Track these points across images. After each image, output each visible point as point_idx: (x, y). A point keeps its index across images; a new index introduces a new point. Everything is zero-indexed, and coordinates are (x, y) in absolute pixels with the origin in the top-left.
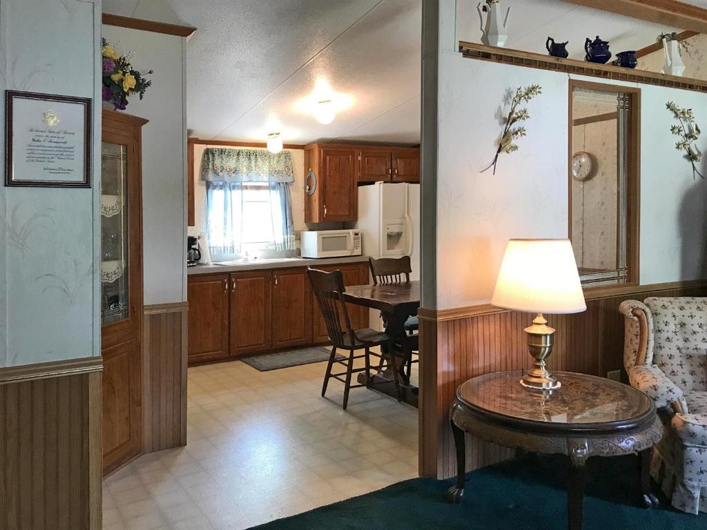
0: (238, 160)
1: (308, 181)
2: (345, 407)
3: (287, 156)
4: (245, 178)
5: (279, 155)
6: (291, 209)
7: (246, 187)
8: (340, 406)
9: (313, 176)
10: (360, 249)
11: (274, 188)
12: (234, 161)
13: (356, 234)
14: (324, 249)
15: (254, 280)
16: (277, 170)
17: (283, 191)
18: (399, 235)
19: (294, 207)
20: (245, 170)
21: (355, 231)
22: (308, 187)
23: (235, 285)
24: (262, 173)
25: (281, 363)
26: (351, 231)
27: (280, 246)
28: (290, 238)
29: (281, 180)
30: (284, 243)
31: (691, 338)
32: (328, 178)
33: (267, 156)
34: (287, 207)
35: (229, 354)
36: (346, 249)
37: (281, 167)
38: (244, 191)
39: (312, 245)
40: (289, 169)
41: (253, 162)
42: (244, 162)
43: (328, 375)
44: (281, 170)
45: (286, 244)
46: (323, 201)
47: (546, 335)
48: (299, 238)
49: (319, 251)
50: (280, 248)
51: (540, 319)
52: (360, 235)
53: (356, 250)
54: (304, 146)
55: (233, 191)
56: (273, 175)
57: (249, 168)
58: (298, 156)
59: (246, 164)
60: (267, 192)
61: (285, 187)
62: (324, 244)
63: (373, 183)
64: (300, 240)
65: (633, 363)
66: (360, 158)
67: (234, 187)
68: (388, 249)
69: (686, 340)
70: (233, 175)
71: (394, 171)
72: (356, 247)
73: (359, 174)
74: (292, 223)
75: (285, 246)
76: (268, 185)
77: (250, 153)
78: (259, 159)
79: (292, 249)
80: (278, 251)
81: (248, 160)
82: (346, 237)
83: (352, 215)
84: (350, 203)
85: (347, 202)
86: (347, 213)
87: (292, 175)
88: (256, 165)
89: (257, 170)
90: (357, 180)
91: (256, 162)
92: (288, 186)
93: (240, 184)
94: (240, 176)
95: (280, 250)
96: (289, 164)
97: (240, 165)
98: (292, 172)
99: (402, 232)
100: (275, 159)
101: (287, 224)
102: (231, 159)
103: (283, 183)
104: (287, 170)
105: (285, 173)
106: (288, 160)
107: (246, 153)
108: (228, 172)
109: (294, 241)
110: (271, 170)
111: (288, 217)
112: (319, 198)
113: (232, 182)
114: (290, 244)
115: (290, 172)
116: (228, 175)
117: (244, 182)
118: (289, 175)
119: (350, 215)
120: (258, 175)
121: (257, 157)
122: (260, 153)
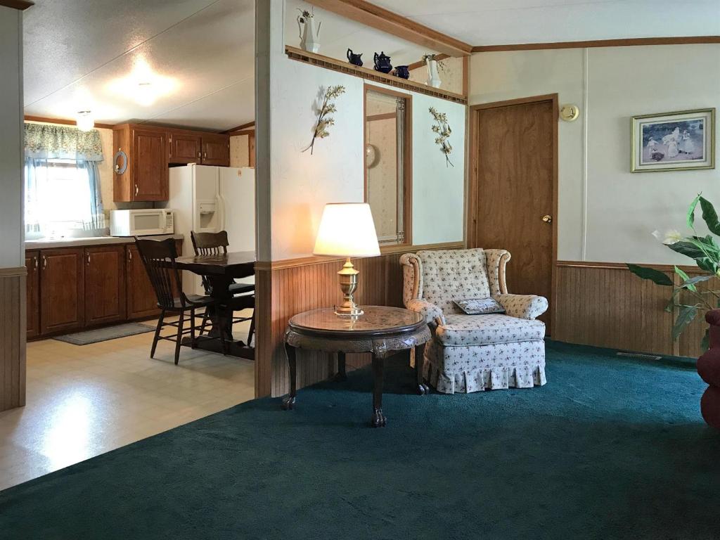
0: (42, 136)
1: (118, 161)
2: (176, 363)
3: (96, 135)
4: (50, 155)
5: (88, 134)
6: (99, 188)
7: (52, 165)
8: (171, 363)
9: (123, 155)
10: (172, 228)
11: (82, 166)
12: (39, 137)
13: (169, 213)
14: (136, 229)
15: (65, 258)
16: (85, 148)
17: (91, 167)
18: (211, 214)
19: (103, 187)
20: (50, 146)
21: (168, 210)
22: (117, 167)
23: (45, 262)
24: (69, 151)
25: (99, 337)
26: (163, 211)
27: (88, 224)
28: (100, 217)
29: (89, 157)
30: (93, 222)
31: (447, 278)
32: (139, 158)
33: (75, 134)
34: (96, 184)
35: (40, 332)
36: (158, 228)
37: (89, 145)
38: (49, 168)
39: (123, 225)
40: (98, 148)
41: (60, 140)
42: (49, 140)
43: (157, 338)
44: (90, 148)
45: (95, 223)
46: (135, 179)
47: (353, 275)
48: (108, 217)
49: (131, 229)
50: (88, 227)
51: (349, 264)
52: (172, 214)
53: (168, 229)
54: (113, 126)
55: (37, 168)
56: (81, 153)
57: (55, 146)
58: (107, 136)
59: (51, 140)
60: (74, 169)
61: (93, 165)
62: (136, 223)
63: (186, 165)
64: (109, 219)
65: (410, 298)
66: (170, 140)
67: (38, 164)
68: (201, 227)
69: (443, 280)
70: (38, 151)
71: (204, 155)
72: (168, 226)
73: (170, 156)
74: (101, 202)
75: (93, 225)
76: (75, 163)
77: (56, 130)
78: (66, 136)
79: (101, 227)
80: (86, 229)
81: (53, 136)
82: (158, 215)
83: (164, 195)
84: (161, 183)
85: (159, 182)
86: (159, 193)
87: (101, 154)
88: (63, 142)
89: (65, 147)
90: (168, 162)
91: (63, 139)
92: (96, 165)
93: (45, 161)
94: (45, 153)
95: (89, 229)
96: (98, 143)
97: (44, 141)
98: (101, 151)
99: (214, 211)
100: (83, 137)
101: (96, 203)
102: (35, 134)
103: (91, 161)
104: (95, 149)
105: (93, 151)
106: (97, 139)
107: (51, 130)
108: (32, 148)
109: (104, 220)
110: (79, 148)
111: (97, 195)
112: (130, 177)
113: (36, 159)
114: (99, 223)
115: (99, 151)
116: (32, 151)
117: (50, 159)
118: (98, 154)
119: (161, 195)
120: (65, 152)
121: (64, 134)
122: (67, 130)
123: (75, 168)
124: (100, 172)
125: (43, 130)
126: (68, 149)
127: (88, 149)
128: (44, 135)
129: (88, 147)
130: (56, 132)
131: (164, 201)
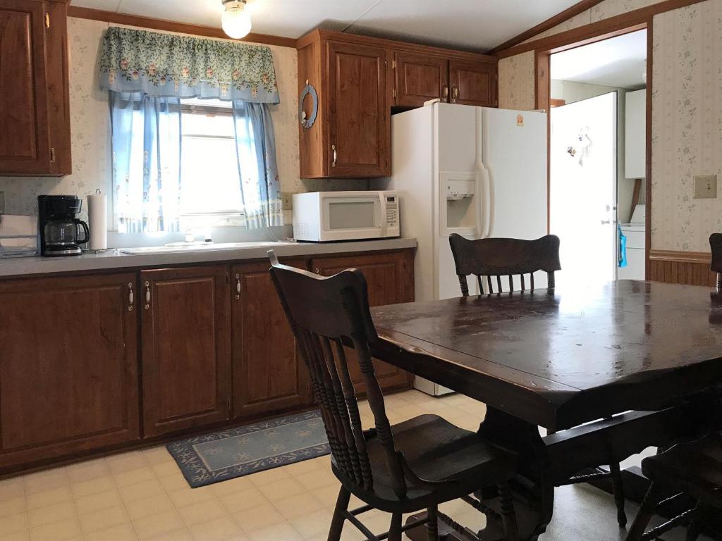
1: (304, 104)
3: (266, 56)
4: (185, 90)
5: (251, 53)
6: (273, 153)
9: (312, 94)
10: (397, 227)
11: (241, 113)
12: (164, 57)
13: (391, 199)
14: (332, 228)
16: (247, 79)
17: (259, 119)
18: (467, 199)
19: (280, 151)
20: (185, 75)
21: (389, 193)
22: (304, 115)
24: (219, 83)
26: (381, 193)
27: (255, 219)
28: (273, 205)
29: (254, 97)
30: (263, 214)
32: (339, 96)
35: (142, 433)
36: (372, 226)
37: (254, 74)
38: (184, 115)
40: (270, 79)
44: (255, 80)
45: (266, 216)
48: (288, 205)
49: (324, 228)
50: (254, 223)
52: (396, 201)
53: (390, 228)
54: (296, 40)
55: (161, 114)
56: (239, 88)
58: (287, 60)
59: (186, 64)
60: (229, 119)
61: (262, 112)
62: (333, 216)
64: (291, 208)
66: (394, 65)
67: (164, 107)
68: (448, 226)
70: (162, 83)
71: (453, 92)
72: (390, 222)
73: (394, 93)
74: (277, 178)
75: (264, 220)
76: (230, 106)
77: (194, 45)
78: (212, 56)
79: (276, 225)
80: (251, 228)
81: (190, 56)
82: (373, 203)
83: (382, 164)
84: (378, 142)
85: (373, 141)
86: (374, 162)
87: (274, 89)
88: (207, 68)
89: (209, 75)
90: (390, 104)
91: (206, 61)
92: (267, 111)
93: (176, 102)
94: (176, 86)
95: (256, 227)
96: (270, 71)
97: (174, 64)
98: (275, 85)
99: (473, 195)
100: (243, 59)
101: (266, 179)
102: (157, 52)
103: (258, 104)
104: (265, 81)
105: (261, 86)
106: (268, 63)
107: (185, 46)
108: (151, 78)
109: (281, 211)
110: (235, 78)
111: (268, 166)
112: (323, 131)
113: (159, 97)
114: (273, 217)
115: (272, 85)
116: (152, 83)
117: (184, 98)
118: (270, 91)
119: (379, 166)
120: (210, 85)
121: (209, 52)
122: (214, 45)
123: (231, 117)
124: (276, 124)
126: (215, 80)
127: (252, 82)
128: (172, 53)
129: (253, 77)
130: (194, 49)
131: (384, 176)
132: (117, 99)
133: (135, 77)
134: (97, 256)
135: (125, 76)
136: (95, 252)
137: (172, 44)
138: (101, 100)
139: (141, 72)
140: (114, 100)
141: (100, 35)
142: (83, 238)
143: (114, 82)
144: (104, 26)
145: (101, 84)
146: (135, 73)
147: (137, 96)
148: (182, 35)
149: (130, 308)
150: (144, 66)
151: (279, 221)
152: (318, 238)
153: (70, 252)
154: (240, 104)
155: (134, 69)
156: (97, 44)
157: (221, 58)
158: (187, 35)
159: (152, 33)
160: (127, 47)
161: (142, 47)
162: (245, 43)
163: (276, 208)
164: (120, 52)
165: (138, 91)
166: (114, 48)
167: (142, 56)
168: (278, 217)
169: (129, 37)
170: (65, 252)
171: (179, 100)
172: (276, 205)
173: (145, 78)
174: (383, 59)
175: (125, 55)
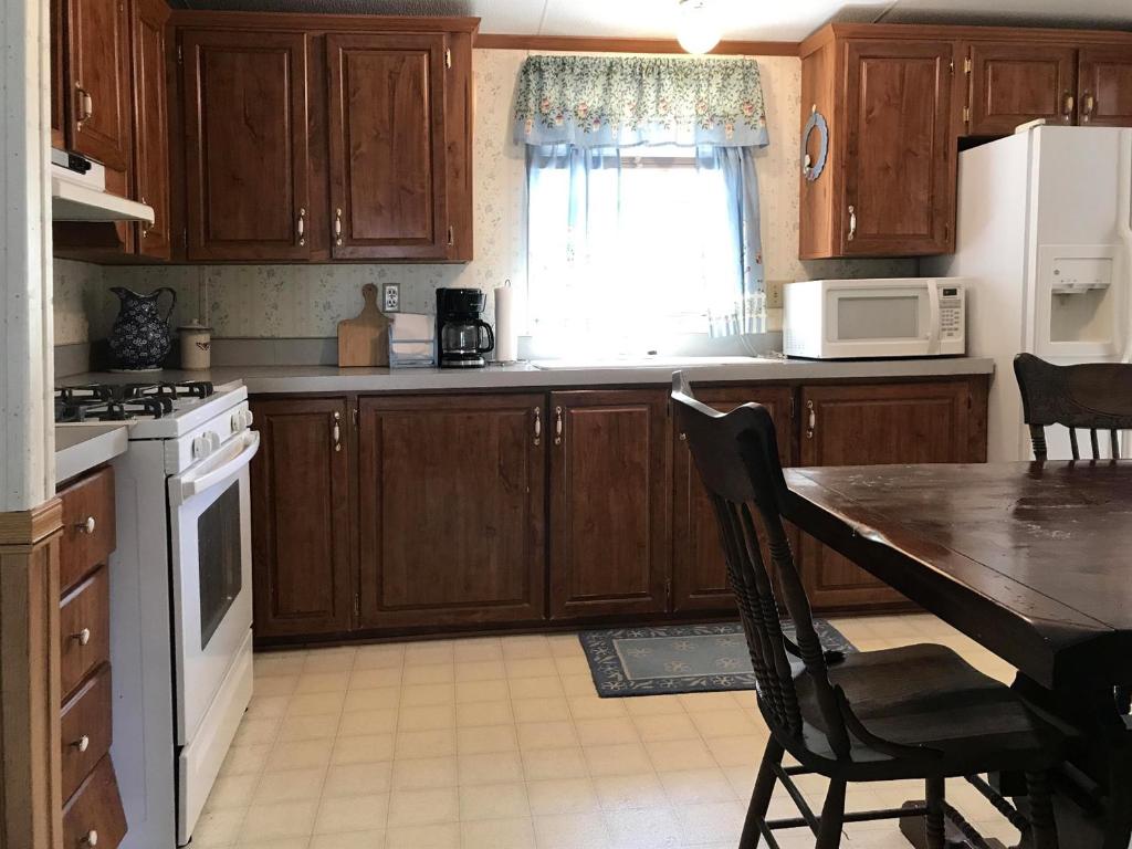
0: (607, 89)
1: (809, 145)
3: (749, 73)
4: (627, 135)
5: (725, 71)
7: (632, 162)
9: (820, 126)
10: (959, 337)
11: (709, 163)
12: (599, 90)
13: (952, 292)
14: (842, 337)
15: (620, 414)
16: (719, 112)
17: (734, 169)
18: (1096, 293)
20: (628, 113)
21: (947, 282)
22: (807, 160)
23: (559, 424)
24: (676, 121)
26: (932, 283)
27: (723, 323)
28: (751, 302)
29: (729, 139)
30: (735, 315)
32: (863, 127)
34: (748, 211)
35: (547, 612)
36: (913, 334)
37: (730, 104)
38: (623, 170)
40: (756, 109)
41: (651, 94)
44: (731, 112)
45: (740, 317)
46: (851, 192)
48: (776, 301)
49: (827, 338)
50: (721, 329)
52: (961, 295)
53: (946, 340)
54: (800, 44)
55: (592, 172)
56: (705, 127)
57: (639, 111)
58: (783, 76)
59: (630, 97)
60: (689, 172)
61: (743, 159)
62: (843, 319)
63: (1010, 133)
64: (778, 306)
66: (967, 66)
67: (596, 162)
70: (595, 129)
71: (1084, 104)
72: (946, 328)
73: (967, 114)
74: (759, 260)
75: (736, 324)
76: (694, 155)
77: (641, 68)
78: (667, 82)
79: (755, 331)
80: (716, 335)
81: (636, 86)
82: (916, 297)
84: (932, 198)
85: (923, 197)
86: (924, 231)
87: (761, 124)
88: (659, 100)
89: (662, 111)
90: (958, 132)
91: (658, 91)
92: (749, 158)
93: (615, 154)
94: (615, 132)
95: (725, 334)
96: (755, 97)
97: (613, 99)
98: (763, 117)
99: (1108, 285)
100: (713, 82)
101: (742, 262)
102: (590, 85)
103: (736, 148)
104: (747, 113)
105: (741, 120)
106: (751, 84)
107: (629, 70)
108: (581, 122)
109: (763, 310)
110: (701, 112)
111: (745, 242)
112: (835, 185)
113: (591, 148)
114: (751, 319)
115: (757, 117)
116: (581, 130)
117: (625, 146)
118: (753, 127)
119: (932, 237)
120: (662, 126)
121: (663, 76)
122: (671, 65)
123: (693, 170)
124: (763, 177)
125: (610, 70)
126: (670, 117)
127: (726, 115)
128: (610, 84)
129: (727, 109)
130: (641, 74)
131: (940, 254)
132: (535, 156)
133: (558, 123)
134: (504, 369)
135: (546, 122)
136: (500, 364)
137: (610, 71)
138: (517, 158)
139: (566, 115)
140: (532, 157)
141: (517, 68)
142: (485, 344)
143: (532, 133)
144: (522, 55)
145: (516, 138)
146: (559, 117)
147: (562, 149)
148: (624, 55)
149: (537, 442)
150: (571, 106)
151: (759, 327)
152: (816, 353)
153: (470, 363)
154: (708, 150)
155: (557, 112)
156: (514, 80)
157: (681, 83)
158: (631, 55)
159: (584, 58)
160: (550, 82)
161: (569, 78)
162: (717, 57)
163: (756, 306)
164: (541, 89)
165: (562, 142)
166: (533, 85)
167: (570, 93)
168: (759, 319)
169: (552, 68)
170: (463, 363)
171: (618, 151)
172: (756, 301)
173: (573, 123)
174: (946, 58)
175: (547, 94)
